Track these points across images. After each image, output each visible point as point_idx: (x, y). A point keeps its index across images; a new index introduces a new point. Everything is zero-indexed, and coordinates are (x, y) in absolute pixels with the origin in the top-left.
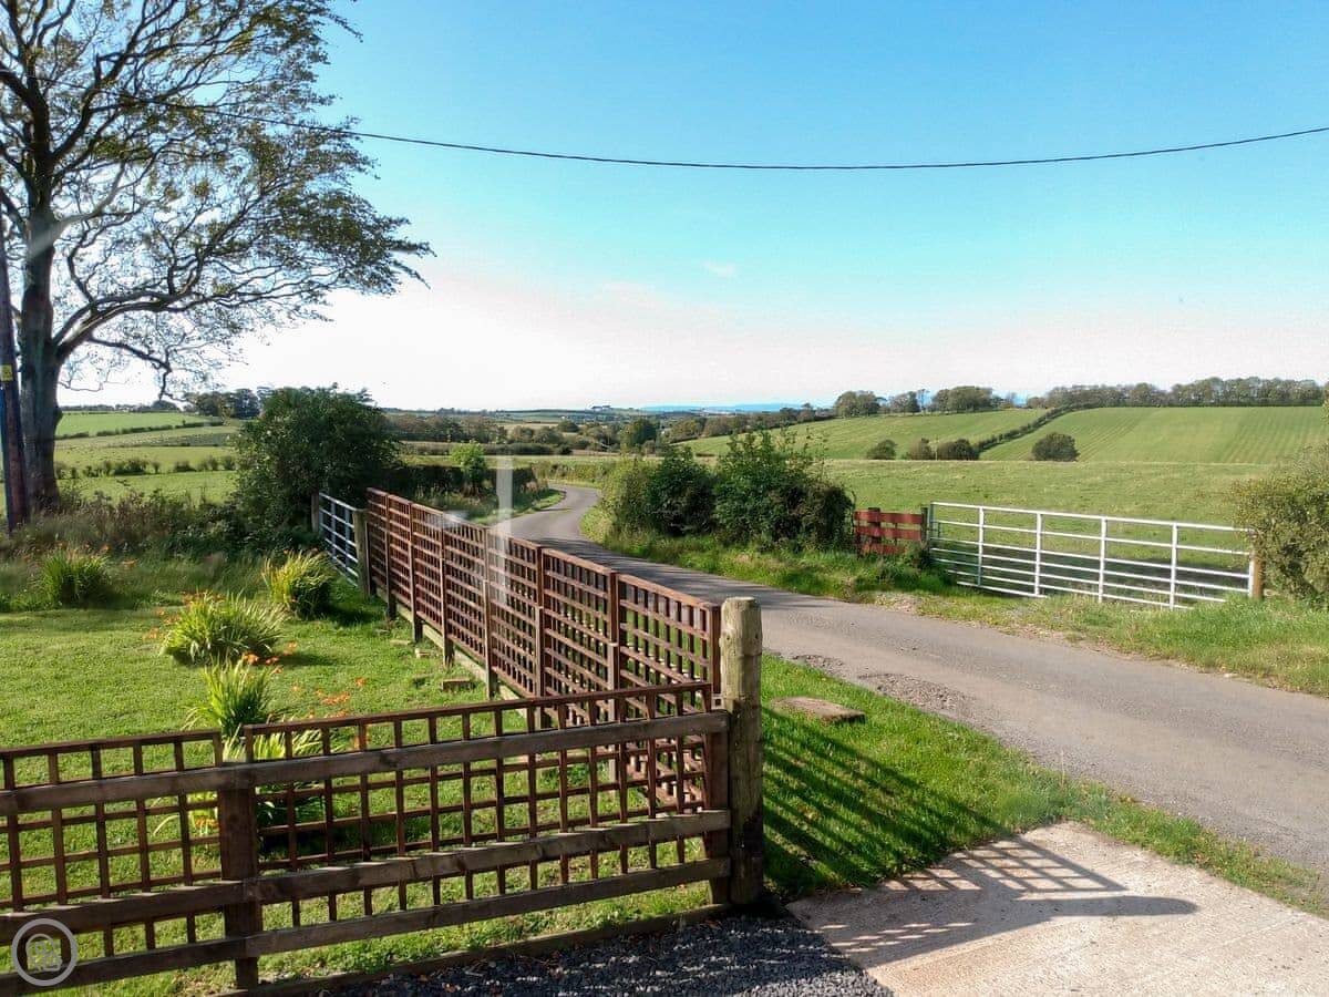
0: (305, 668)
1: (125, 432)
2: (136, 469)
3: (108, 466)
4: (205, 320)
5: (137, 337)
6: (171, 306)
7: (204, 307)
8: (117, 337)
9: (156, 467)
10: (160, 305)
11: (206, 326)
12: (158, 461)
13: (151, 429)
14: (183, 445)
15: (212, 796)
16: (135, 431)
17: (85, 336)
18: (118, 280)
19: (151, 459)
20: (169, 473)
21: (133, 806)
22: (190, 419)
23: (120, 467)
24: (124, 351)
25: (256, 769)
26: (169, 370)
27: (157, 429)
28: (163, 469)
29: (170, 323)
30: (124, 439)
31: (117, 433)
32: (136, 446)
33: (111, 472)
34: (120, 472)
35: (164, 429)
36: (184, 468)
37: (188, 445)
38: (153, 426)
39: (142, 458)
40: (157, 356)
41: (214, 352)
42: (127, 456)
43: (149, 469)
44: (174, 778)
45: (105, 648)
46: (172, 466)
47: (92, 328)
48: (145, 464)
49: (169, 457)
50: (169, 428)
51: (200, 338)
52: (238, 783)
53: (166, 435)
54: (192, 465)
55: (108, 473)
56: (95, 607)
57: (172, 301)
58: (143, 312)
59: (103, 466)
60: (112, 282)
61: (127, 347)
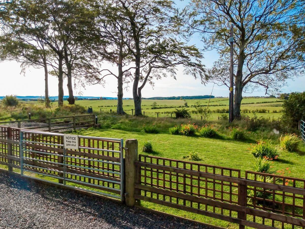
0: (285, 164)
1: (263, 103)
2: (264, 112)
3: (257, 110)
4: (278, 76)
5: (261, 80)
6: (270, 72)
7: (278, 72)
8: (257, 80)
9: (269, 111)
10: (267, 72)
11: (278, 77)
12: (269, 110)
13: (269, 102)
14: (276, 106)
15: (237, 185)
16: (265, 102)
17: (249, 80)
18: (258, 67)
19: (267, 109)
20: (271, 113)
21: (220, 182)
22: (278, 100)
23: (260, 111)
24: (258, 84)
25: (247, 181)
26: (268, 88)
27: (270, 102)
28: (270, 112)
29: (269, 77)
30: (262, 104)
31: (261, 103)
32: (265, 106)
33: (258, 112)
34: (260, 112)
35: (272, 102)
36: (275, 112)
37: (277, 106)
38: (269, 101)
39: (265, 109)
40: (266, 85)
41: (280, 83)
42: (262, 108)
43: (267, 112)
44: (229, 178)
45: (240, 150)
46: (272, 111)
47: (250, 79)
48: (266, 110)
49: (272, 109)
50: (273, 102)
51: (276, 80)
52: (243, 183)
53: (272, 104)
54: (277, 111)
55: (257, 112)
56: (241, 141)
57: (270, 71)
58: (263, 74)
59: (256, 110)
60: (257, 68)
61: (259, 83)
